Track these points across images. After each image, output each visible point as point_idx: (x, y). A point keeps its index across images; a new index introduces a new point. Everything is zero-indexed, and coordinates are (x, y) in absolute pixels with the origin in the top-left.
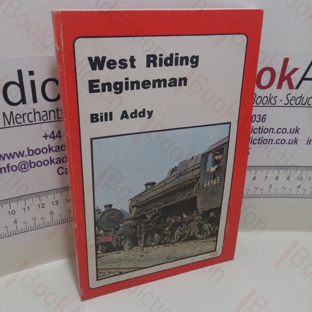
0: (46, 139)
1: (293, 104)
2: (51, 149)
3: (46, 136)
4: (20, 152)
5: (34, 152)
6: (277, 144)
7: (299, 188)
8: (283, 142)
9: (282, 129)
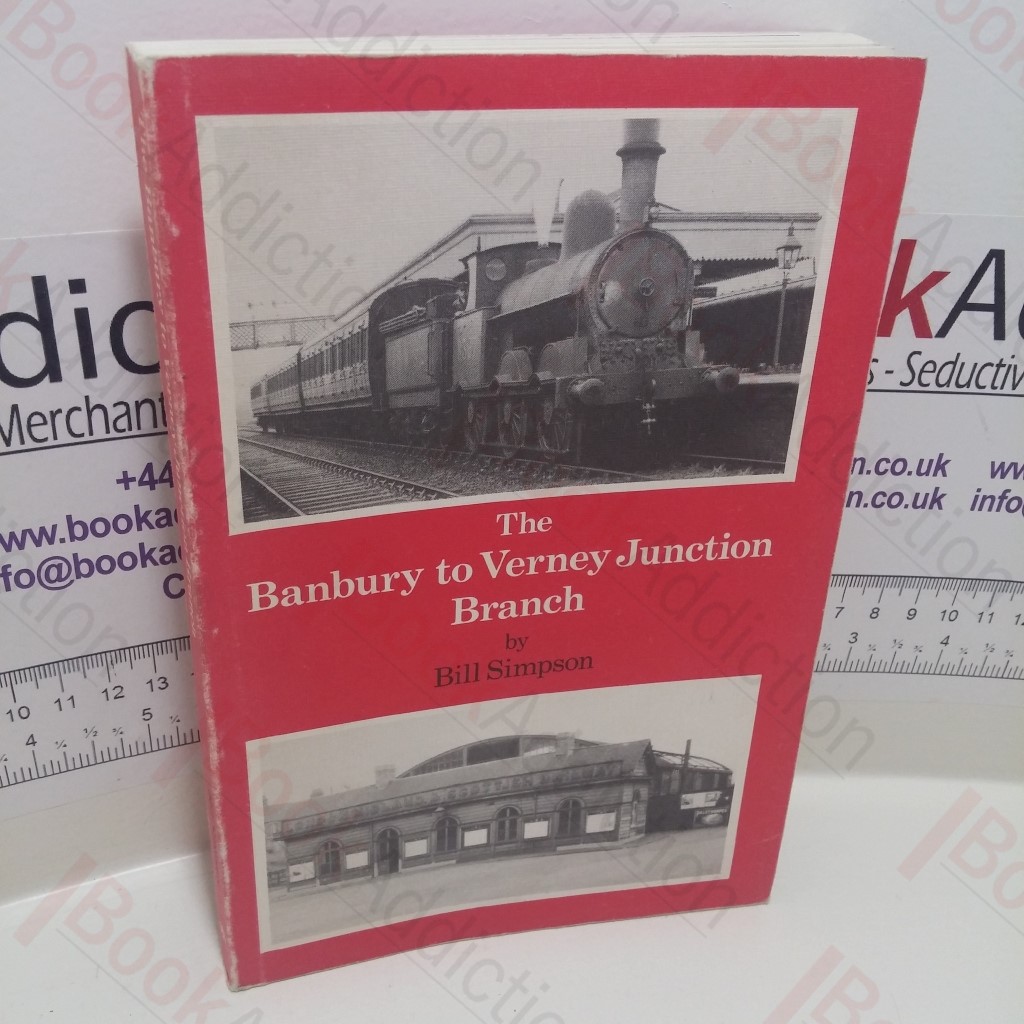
0: (127, 488)
1: (928, 385)
2: (142, 519)
3: (126, 480)
4: (43, 530)
5: (89, 529)
6: (874, 505)
7: (946, 644)
8: (893, 500)
9: (892, 462)
